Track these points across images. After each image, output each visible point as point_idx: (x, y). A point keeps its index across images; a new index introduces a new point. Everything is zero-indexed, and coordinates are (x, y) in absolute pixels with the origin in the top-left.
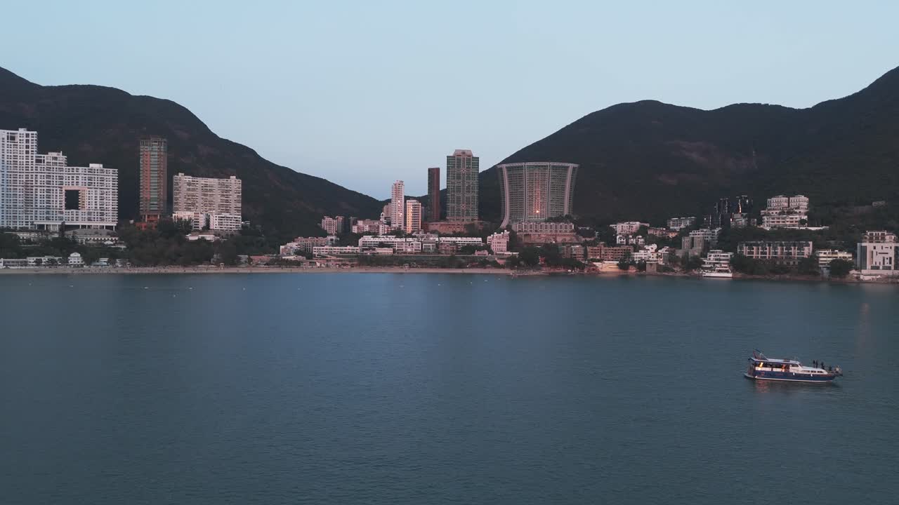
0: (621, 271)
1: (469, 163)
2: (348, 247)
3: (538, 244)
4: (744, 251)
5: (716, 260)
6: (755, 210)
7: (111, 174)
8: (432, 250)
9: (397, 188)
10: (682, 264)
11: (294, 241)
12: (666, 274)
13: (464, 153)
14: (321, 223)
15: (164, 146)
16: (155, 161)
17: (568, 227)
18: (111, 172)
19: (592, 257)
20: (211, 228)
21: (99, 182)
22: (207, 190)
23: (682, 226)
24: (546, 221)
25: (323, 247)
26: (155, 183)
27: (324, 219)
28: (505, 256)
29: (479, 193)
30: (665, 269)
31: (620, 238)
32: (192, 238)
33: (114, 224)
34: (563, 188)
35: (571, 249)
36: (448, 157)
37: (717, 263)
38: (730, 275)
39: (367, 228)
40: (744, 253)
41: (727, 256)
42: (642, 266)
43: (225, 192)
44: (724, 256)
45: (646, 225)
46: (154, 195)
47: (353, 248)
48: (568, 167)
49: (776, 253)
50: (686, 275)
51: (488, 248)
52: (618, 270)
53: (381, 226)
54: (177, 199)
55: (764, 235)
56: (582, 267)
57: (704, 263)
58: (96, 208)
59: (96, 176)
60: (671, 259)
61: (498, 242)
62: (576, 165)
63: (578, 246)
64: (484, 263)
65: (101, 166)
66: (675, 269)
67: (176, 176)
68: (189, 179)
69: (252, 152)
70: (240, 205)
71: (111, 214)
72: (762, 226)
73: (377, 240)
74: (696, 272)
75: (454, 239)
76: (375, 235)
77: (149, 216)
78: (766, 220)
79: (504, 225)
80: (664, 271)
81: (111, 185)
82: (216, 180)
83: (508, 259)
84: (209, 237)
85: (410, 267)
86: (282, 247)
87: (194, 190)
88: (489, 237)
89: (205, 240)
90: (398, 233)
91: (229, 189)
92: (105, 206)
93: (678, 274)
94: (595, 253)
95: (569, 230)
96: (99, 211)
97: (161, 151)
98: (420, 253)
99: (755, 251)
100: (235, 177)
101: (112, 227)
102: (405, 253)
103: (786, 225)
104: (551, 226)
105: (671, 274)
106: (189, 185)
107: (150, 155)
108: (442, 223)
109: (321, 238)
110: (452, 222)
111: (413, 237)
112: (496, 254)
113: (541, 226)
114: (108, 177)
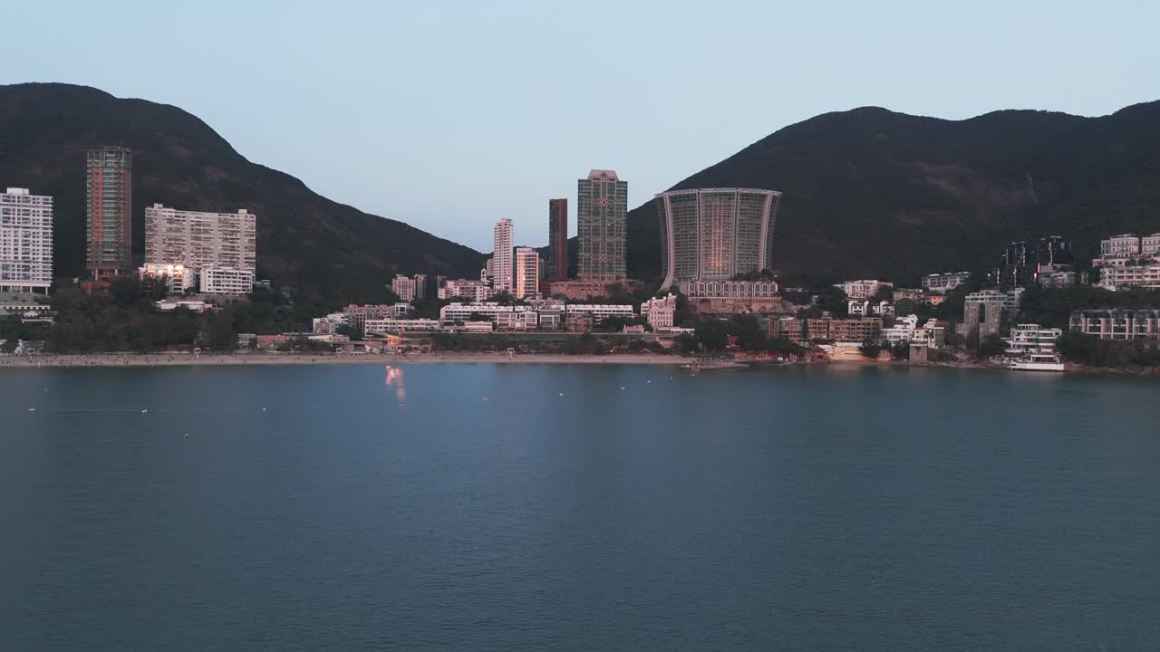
0: (866, 358)
1: (611, 191)
2: (422, 320)
3: (723, 315)
4: (1083, 325)
5: (1029, 340)
6: (1082, 257)
7: (41, 204)
8: (554, 325)
9: (503, 230)
10: (968, 347)
11: (341, 311)
12: (945, 364)
13: (604, 175)
14: (391, 283)
15: (127, 158)
16: (110, 184)
17: (769, 288)
18: (41, 200)
19: (813, 337)
20: (202, 290)
21: (21, 217)
22: (199, 231)
23: (948, 286)
24: (733, 279)
25: (383, 321)
26: (110, 218)
27: (396, 278)
28: (671, 335)
29: (628, 237)
30: (941, 356)
31: (854, 304)
32: (166, 306)
33: (47, 285)
34: (758, 227)
35: (781, 322)
36: (579, 181)
37: (1032, 347)
38: (1061, 367)
39: (457, 292)
40: (1083, 330)
41: (1051, 335)
42: (902, 350)
43: (230, 234)
44: (1045, 335)
45: (888, 284)
46: (110, 238)
47: (429, 321)
48: (764, 196)
49: (1142, 330)
50: (978, 366)
51: (643, 320)
52: (859, 358)
53: (478, 289)
54: (151, 244)
55: (1108, 299)
56: (800, 352)
57: (1009, 346)
58: (15, 258)
59: (16, 208)
60: (949, 339)
61: (660, 311)
62: (777, 194)
63: (791, 319)
64: (638, 346)
65: (27, 191)
66: (959, 356)
67: (150, 209)
68: (170, 213)
69: (298, 183)
70: (253, 254)
71: (41, 268)
72: (1100, 285)
73: (469, 308)
74: (996, 362)
75: (589, 307)
76: (466, 301)
77: (101, 272)
78: (1108, 273)
79: (666, 285)
80: (939, 360)
81: (41, 221)
82: (216, 215)
83: (675, 339)
84: (195, 305)
85: (518, 351)
86: (316, 321)
87: (178, 230)
88: (643, 305)
89: (188, 309)
90: (503, 298)
91: (235, 229)
92: (31, 256)
93: (964, 365)
94: (818, 329)
95: (769, 293)
96: (21, 264)
97: (120, 167)
98: (535, 330)
99: (1102, 325)
100: (245, 211)
101: (44, 288)
102: (510, 329)
103: (1144, 282)
104: (742, 286)
105: (952, 364)
106: (171, 223)
107: (104, 174)
108: (571, 283)
109: (383, 307)
110: (586, 281)
111: (525, 304)
112: (658, 331)
113: (727, 286)
114: (36, 209)
